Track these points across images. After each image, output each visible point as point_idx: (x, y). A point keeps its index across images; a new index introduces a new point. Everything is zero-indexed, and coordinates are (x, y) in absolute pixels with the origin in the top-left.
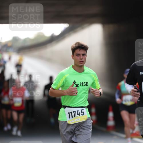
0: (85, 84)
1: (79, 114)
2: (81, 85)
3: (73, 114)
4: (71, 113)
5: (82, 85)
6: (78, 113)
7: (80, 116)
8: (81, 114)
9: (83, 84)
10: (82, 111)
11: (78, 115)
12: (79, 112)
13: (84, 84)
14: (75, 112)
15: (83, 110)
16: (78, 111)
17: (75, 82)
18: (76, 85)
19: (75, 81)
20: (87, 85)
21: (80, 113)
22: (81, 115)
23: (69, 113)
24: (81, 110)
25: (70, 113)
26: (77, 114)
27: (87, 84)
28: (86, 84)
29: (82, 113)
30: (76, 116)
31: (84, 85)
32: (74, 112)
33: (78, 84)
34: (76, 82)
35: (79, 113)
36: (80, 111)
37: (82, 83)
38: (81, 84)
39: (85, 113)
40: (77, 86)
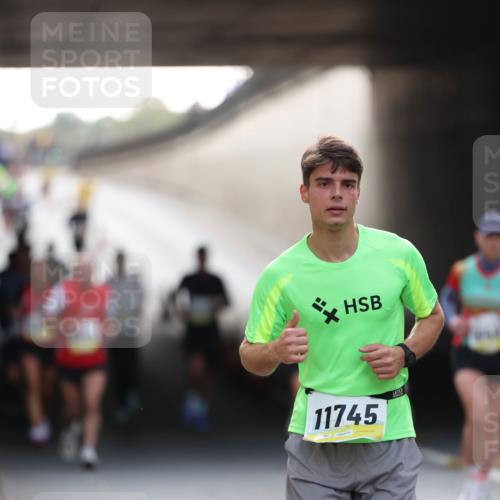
0: (367, 306)
1: (357, 419)
2: (347, 312)
3: (334, 414)
4: (328, 410)
5: (351, 309)
6: (354, 415)
7: (357, 423)
8: (363, 419)
9: (354, 306)
10: (372, 411)
11: (353, 422)
12: (357, 412)
13: (359, 306)
14: (343, 407)
15: (376, 406)
16: (355, 407)
17: (319, 304)
18: (326, 313)
19: (318, 300)
20: (374, 308)
21: (363, 416)
22: (362, 422)
23: (319, 412)
24: (369, 407)
25: (323, 411)
26: (350, 418)
27: (373, 303)
28: (369, 302)
29: (370, 419)
30: (341, 424)
31: (361, 310)
32: (339, 410)
33: (335, 311)
34: (324, 304)
35: (358, 415)
36: (361, 411)
37: (350, 303)
38: (347, 307)
39: (378, 419)
40: (331, 316)
